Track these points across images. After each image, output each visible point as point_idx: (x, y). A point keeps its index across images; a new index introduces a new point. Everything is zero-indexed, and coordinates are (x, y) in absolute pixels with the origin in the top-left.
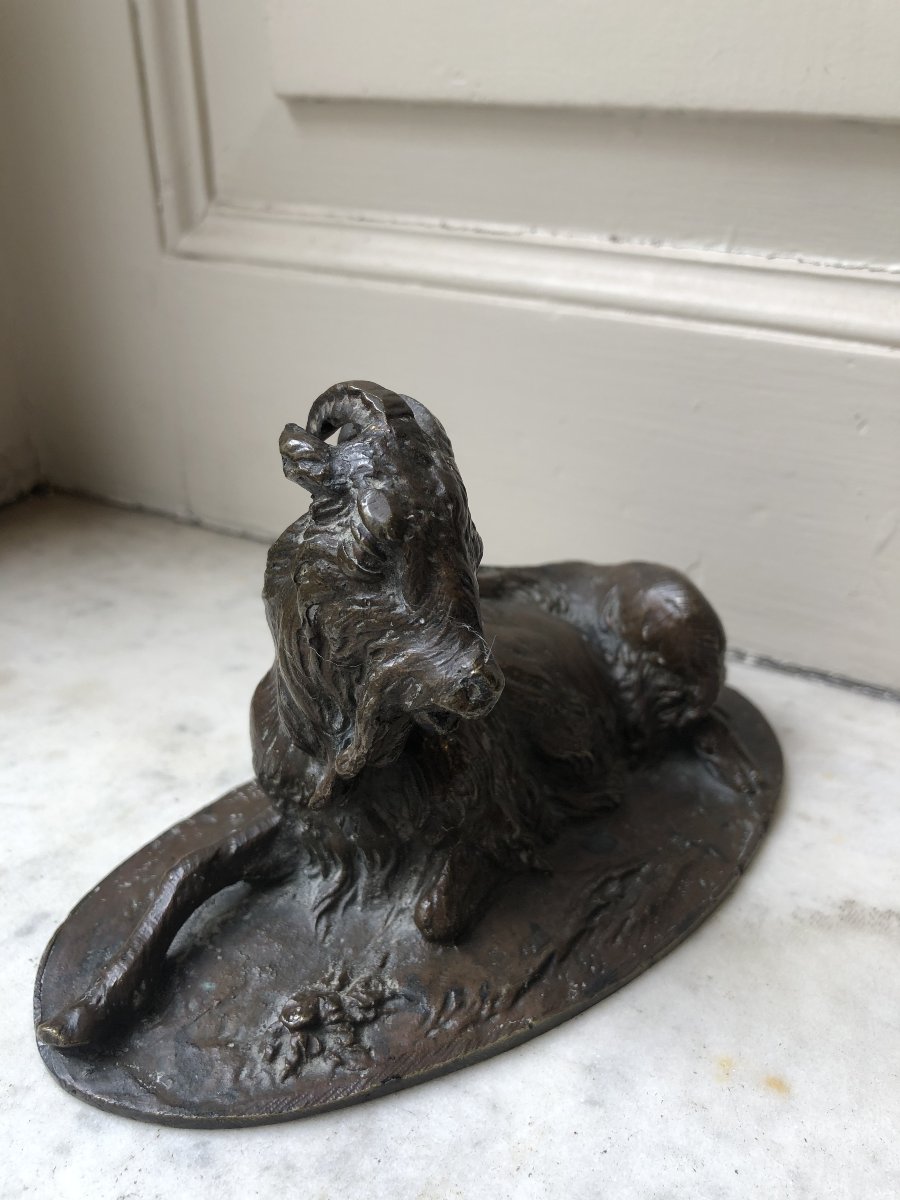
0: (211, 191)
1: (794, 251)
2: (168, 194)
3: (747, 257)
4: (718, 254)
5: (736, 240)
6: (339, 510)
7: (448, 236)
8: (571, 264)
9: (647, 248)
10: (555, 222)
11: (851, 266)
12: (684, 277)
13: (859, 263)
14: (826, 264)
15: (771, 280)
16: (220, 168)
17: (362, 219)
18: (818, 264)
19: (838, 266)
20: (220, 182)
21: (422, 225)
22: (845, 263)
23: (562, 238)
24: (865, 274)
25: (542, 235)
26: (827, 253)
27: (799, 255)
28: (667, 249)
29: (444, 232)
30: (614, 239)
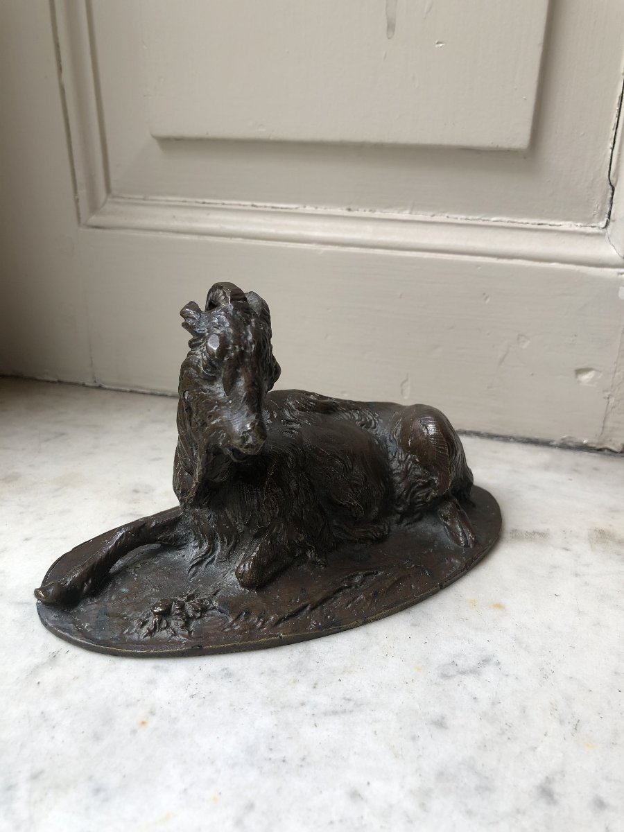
0: (108, 190)
1: (444, 212)
2: (83, 192)
3: (420, 216)
4: (405, 215)
5: (414, 208)
6: (200, 344)
7: (255, 211)
8: (328, 224)
9: (367, 214)
10: (316, 202)
11: (474, 218)
12: (389, 228)
13: (477, 217)
14: (461, 218)
15: (434, 227)
16: (114, 177)
17: (204, 203)
18: (457, 218)
19: (466, 219)
20: (113, 185)
21: (240, 205)
22: (470, 217)
23: (321, 210)
24: (480, 222)
25: (309, 209)
26: (461, 212)
27: (446, 215)
28: (378, 214)
29: (254, 208)
30: (349, 210)
